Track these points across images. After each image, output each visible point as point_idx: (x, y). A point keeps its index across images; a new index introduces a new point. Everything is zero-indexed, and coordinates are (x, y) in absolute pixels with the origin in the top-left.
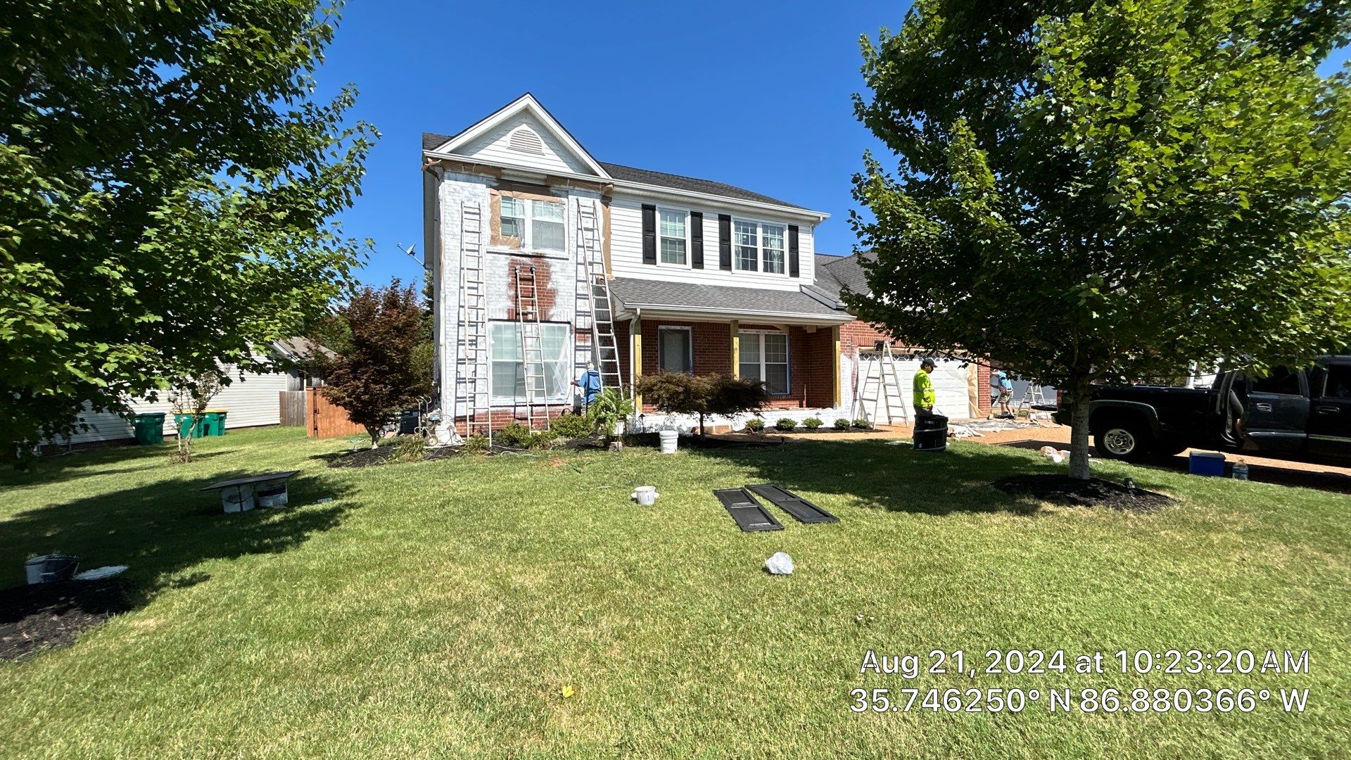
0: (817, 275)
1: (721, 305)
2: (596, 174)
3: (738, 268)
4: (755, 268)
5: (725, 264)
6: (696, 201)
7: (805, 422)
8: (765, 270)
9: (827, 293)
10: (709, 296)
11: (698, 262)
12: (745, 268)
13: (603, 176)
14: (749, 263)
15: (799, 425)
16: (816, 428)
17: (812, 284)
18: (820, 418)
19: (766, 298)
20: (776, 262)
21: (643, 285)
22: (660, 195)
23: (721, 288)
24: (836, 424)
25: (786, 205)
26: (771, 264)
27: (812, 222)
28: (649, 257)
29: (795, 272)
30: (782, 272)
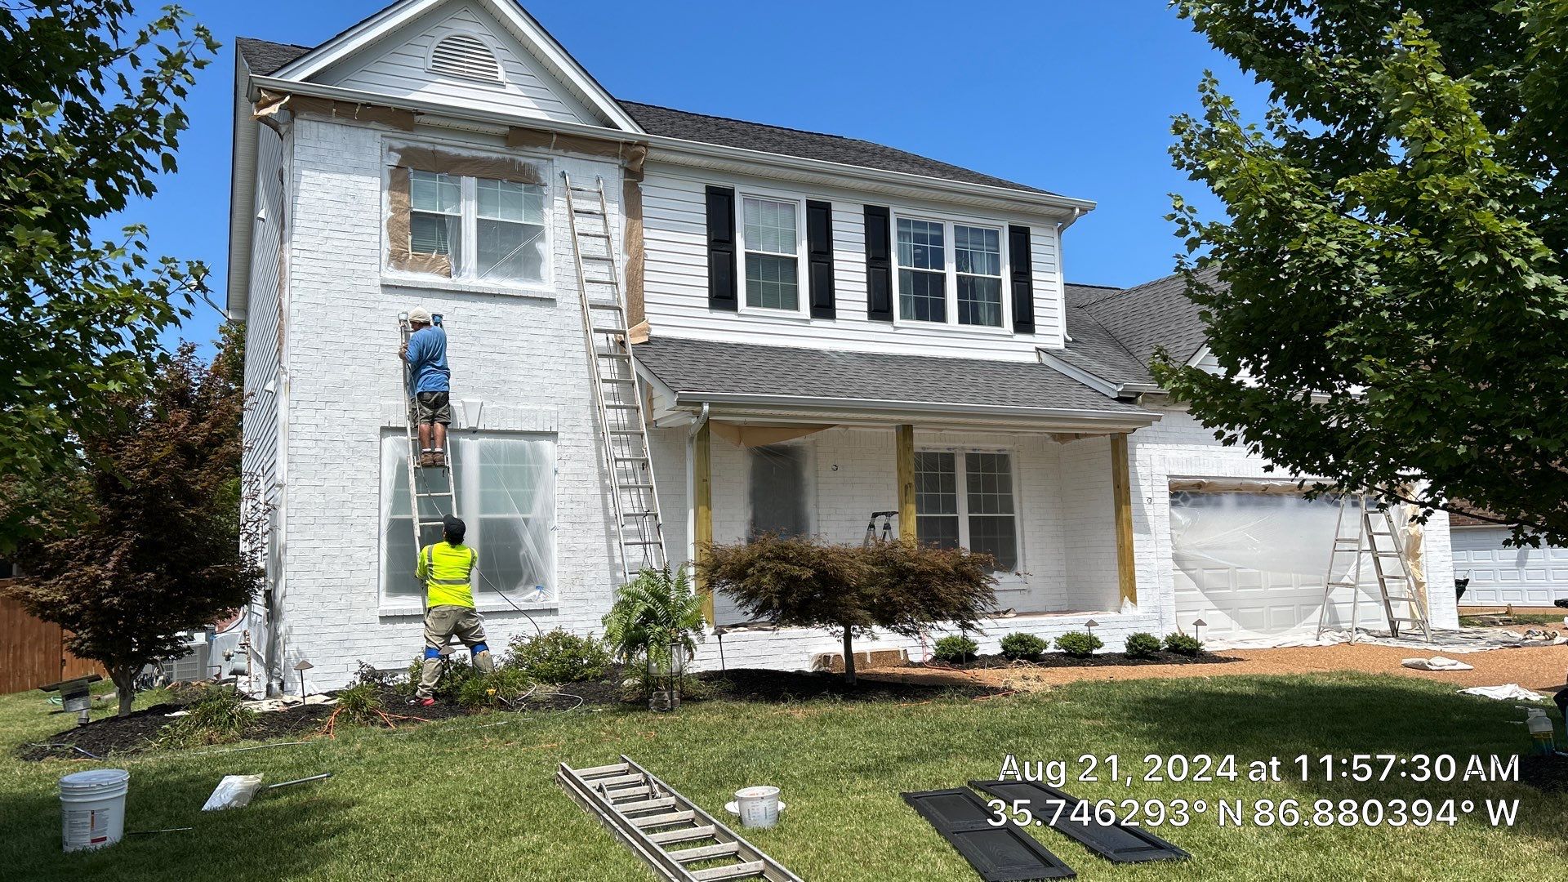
1: (876, 393)
3: (903, 316)
4: (940, 316)
5: (879, 310)
6: (818, 178)
7: (1061, 642)
8: (963, 320)
9: (1095, 365)
10: (850, 374)
11: (824, 306)
12: (921, 316)
13: (626, 126)
14: (928, 307)
15: (1050, 649)
16: (1090, 655)
17: (1062, 346)
19: (969, 378)
21: (710, 355)
22: (743, 167)
23: (873, 358)
24: (1129, 646)
26: (975, 307)
27: (1057, 218)
28: (722, 297)
29: (1025, 322)
30: (998, 322)
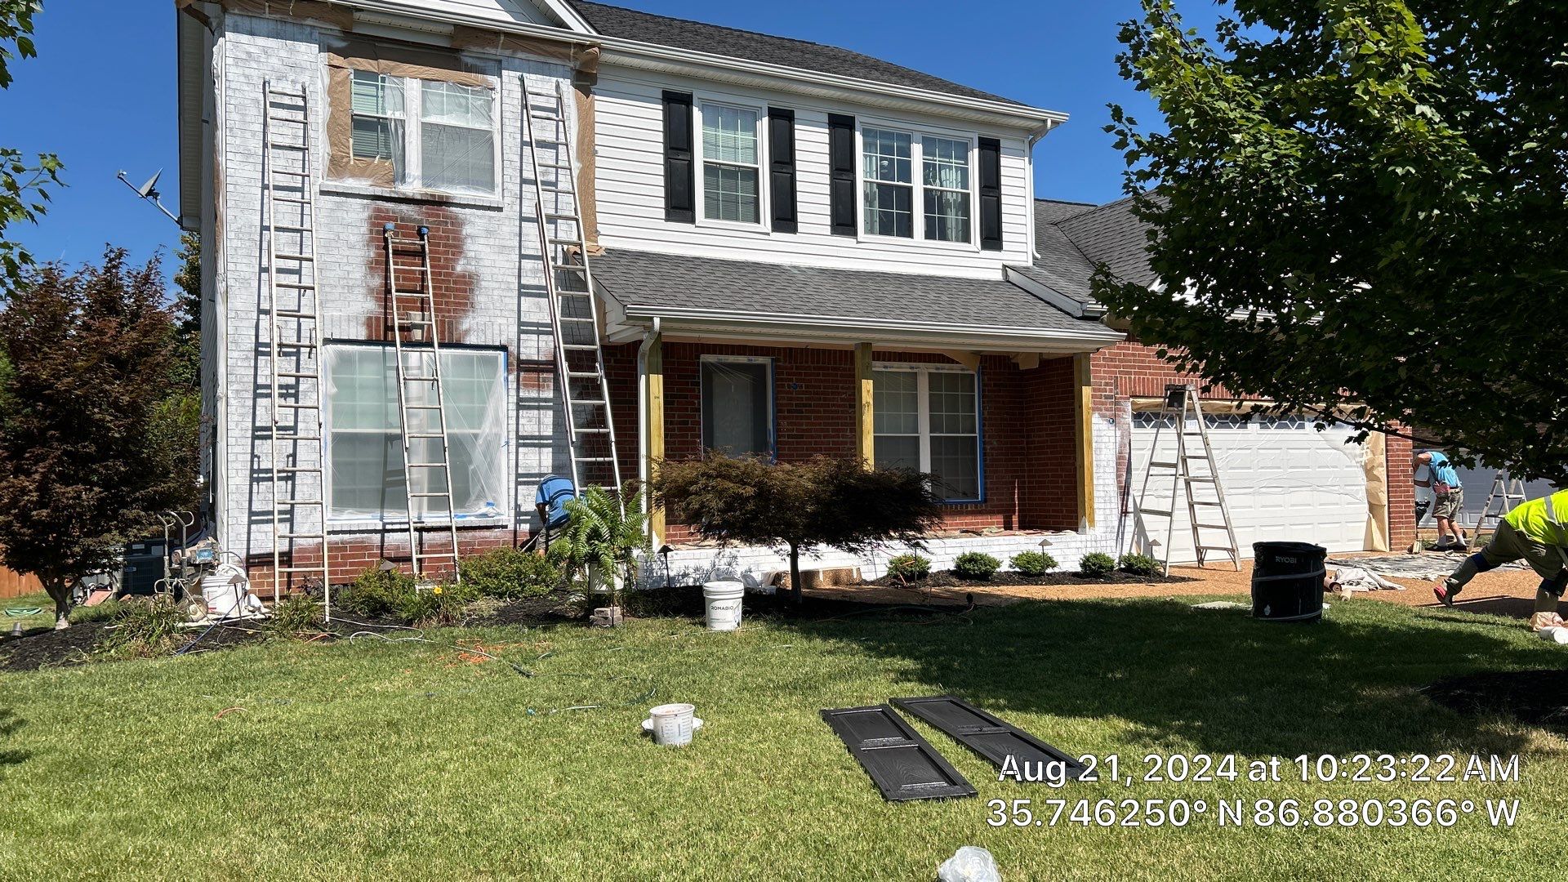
0: (1040, 244)
1: (834, 310)
2: (562, 24)
3: (870, 230)
4: (907, 231)
5: (843, 223)
6: (780, 84)
7: (1016, 561)
8: (929, 234)
9: (1062, 283)
10: (809, 290)
11: (786, 219)
12: (885, 230)
13: (578, 27)
14: (895, 222)
15: (1005, 568)
16: (1042, 574)
17: (1030, 264)
18: (1050, 551)
19: (932, 296)
20: (952, 217)
21: (666, 268)
22: (702, 72)
23: (835, 274)
24: (1083, 565)
25: (973, 94)
26: (943, 221)
27: (1029, 131)
28: (679, 206)
29: (992, 238)
30: (966, 238)
